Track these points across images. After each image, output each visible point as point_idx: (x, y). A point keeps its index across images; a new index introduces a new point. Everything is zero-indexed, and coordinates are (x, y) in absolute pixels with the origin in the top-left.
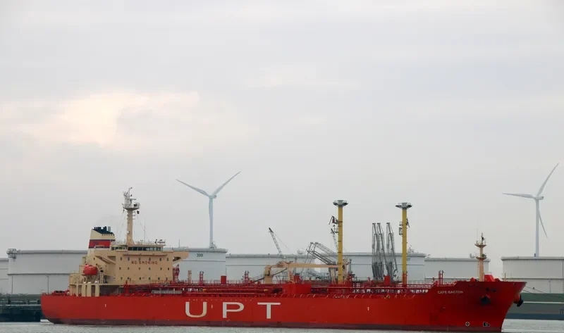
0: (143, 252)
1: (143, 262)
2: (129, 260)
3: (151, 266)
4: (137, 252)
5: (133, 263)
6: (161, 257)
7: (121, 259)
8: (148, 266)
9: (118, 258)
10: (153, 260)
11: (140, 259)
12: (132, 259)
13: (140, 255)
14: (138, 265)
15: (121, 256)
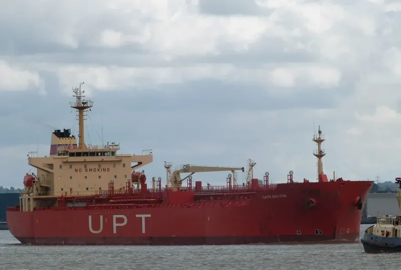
0: (89, 159)
1: (91, 170)
2: (71, 167)
3: (101, 173)
4: (81, 159)
5: (76, 170)
6: (114, 163)
7: (61, 167)
8: (98, 173)
9: (56, 167)
10: (103, 166)
11: (85, 166)
12: (74, 167)
13: (85, 161)
14: (84, 173)
15: (61, 163)
